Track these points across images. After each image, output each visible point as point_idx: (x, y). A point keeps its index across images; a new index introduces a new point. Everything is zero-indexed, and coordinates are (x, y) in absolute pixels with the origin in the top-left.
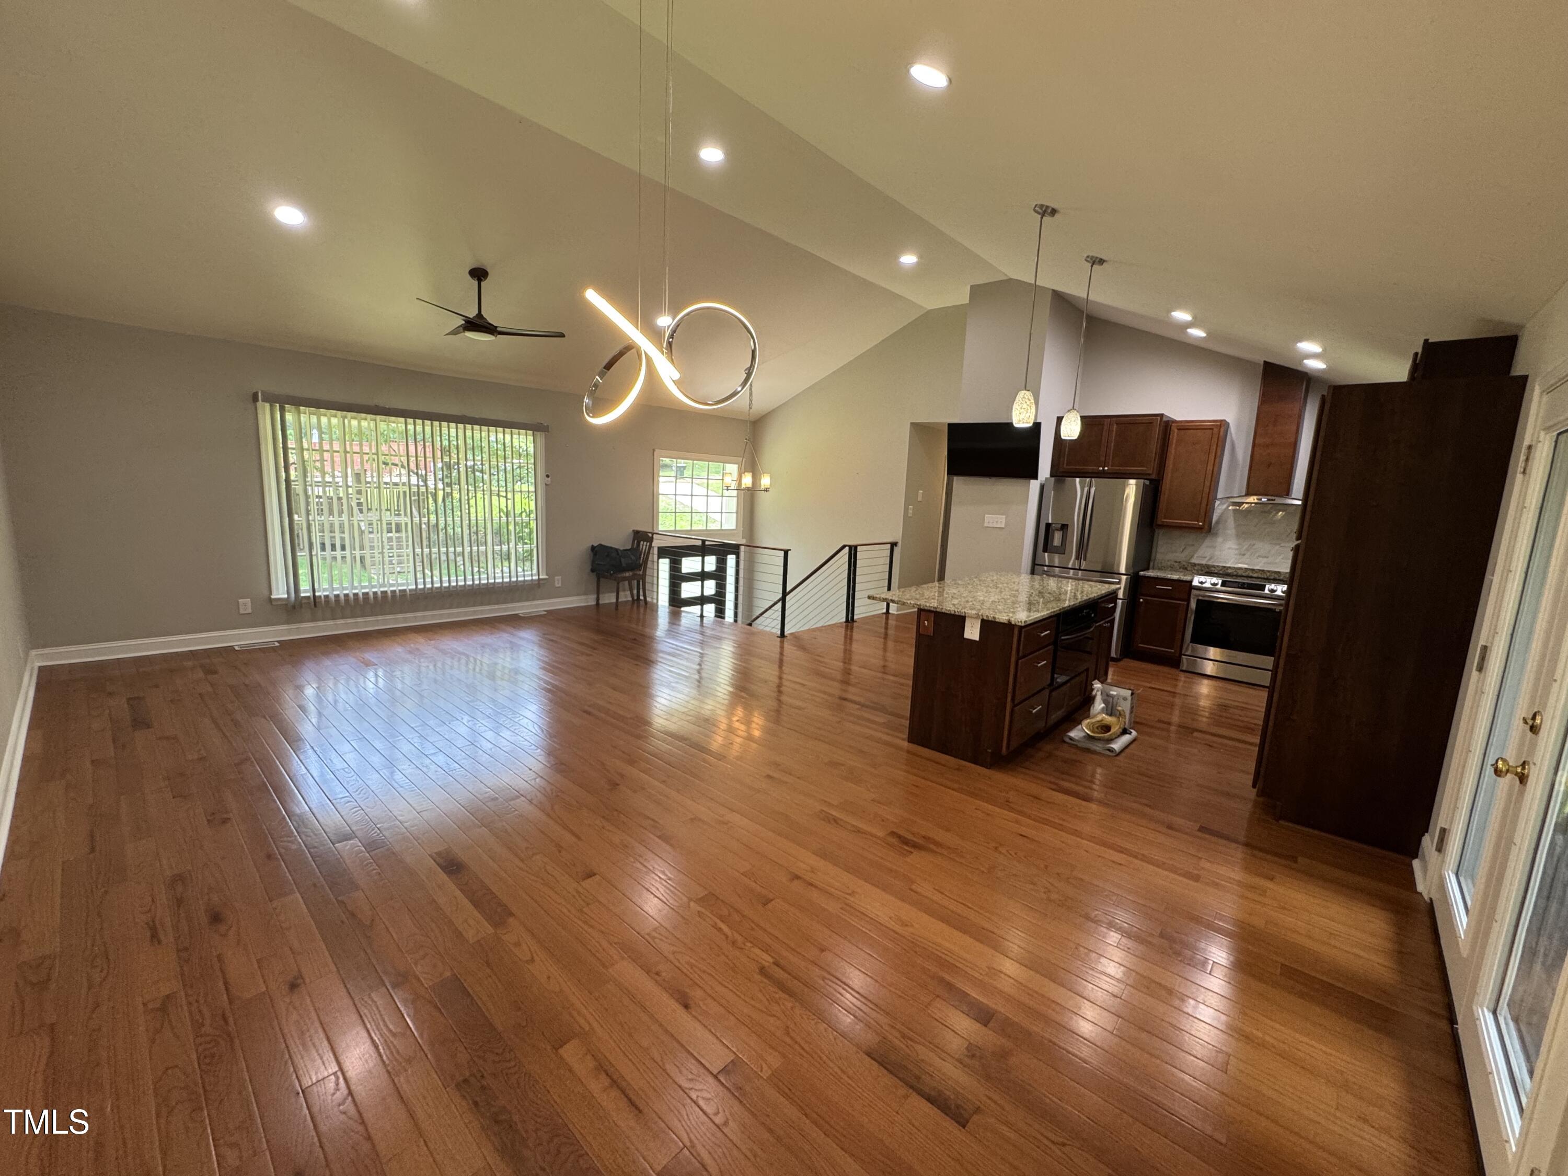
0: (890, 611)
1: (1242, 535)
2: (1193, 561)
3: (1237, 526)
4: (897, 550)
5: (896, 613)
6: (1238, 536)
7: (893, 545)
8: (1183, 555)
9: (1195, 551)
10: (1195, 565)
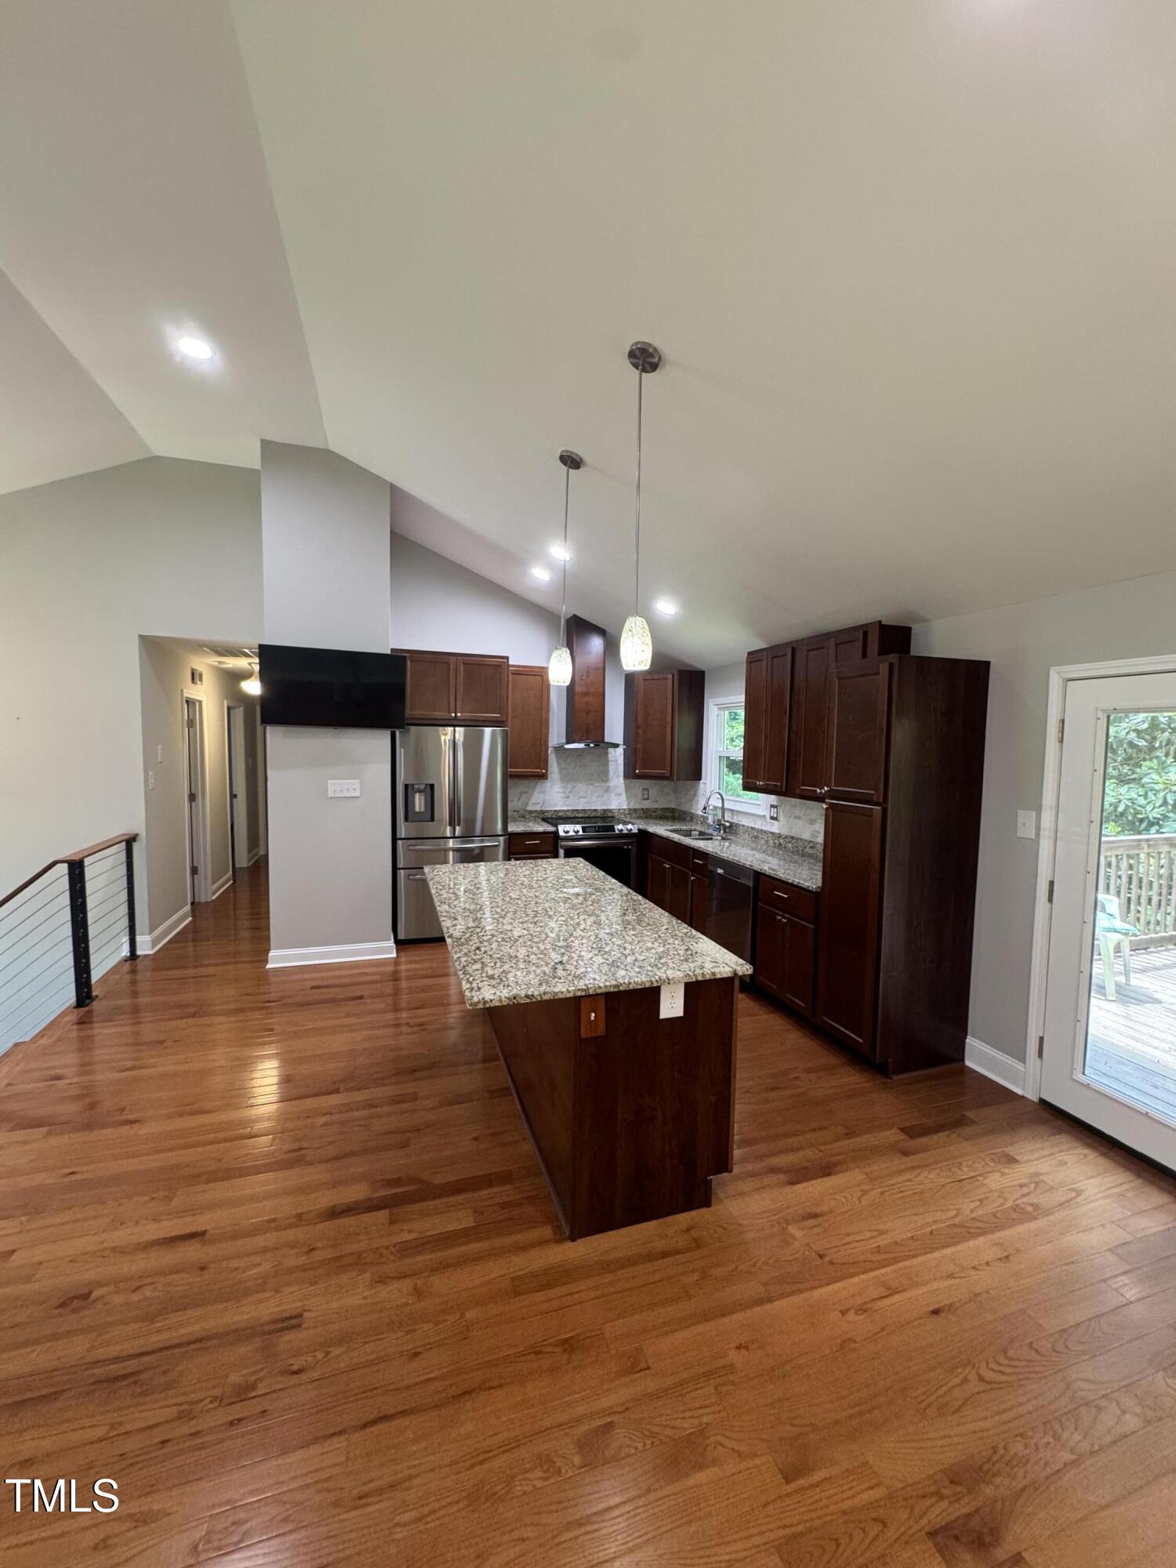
0: (139, 952)
1: (566, 778)
2: (529, 808)
3: (561, 770)
4: (136, 846)
5: (151, 952)
6: (562, 780)
7: (130, 842)
8: (520, 803)
9: (529, 799)
10: (531, 812)
